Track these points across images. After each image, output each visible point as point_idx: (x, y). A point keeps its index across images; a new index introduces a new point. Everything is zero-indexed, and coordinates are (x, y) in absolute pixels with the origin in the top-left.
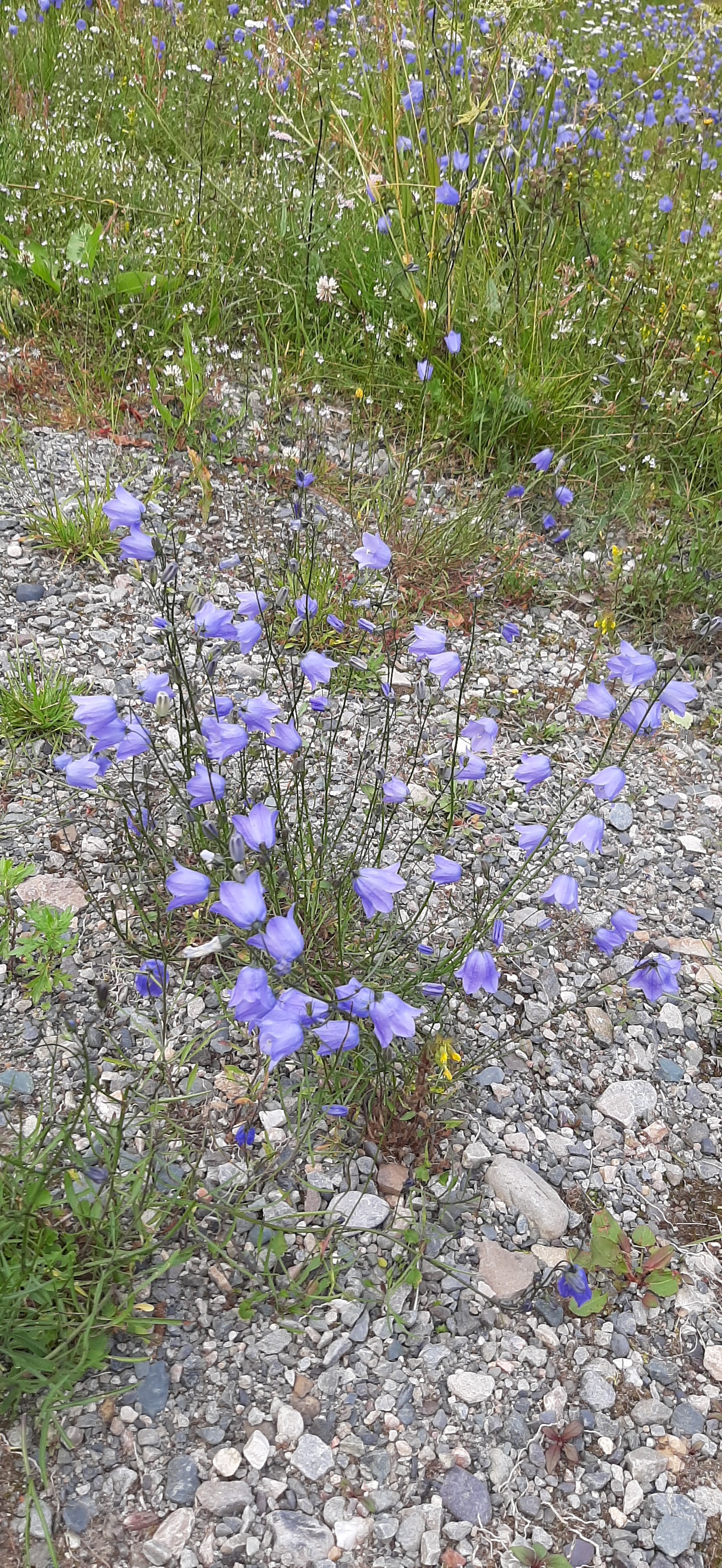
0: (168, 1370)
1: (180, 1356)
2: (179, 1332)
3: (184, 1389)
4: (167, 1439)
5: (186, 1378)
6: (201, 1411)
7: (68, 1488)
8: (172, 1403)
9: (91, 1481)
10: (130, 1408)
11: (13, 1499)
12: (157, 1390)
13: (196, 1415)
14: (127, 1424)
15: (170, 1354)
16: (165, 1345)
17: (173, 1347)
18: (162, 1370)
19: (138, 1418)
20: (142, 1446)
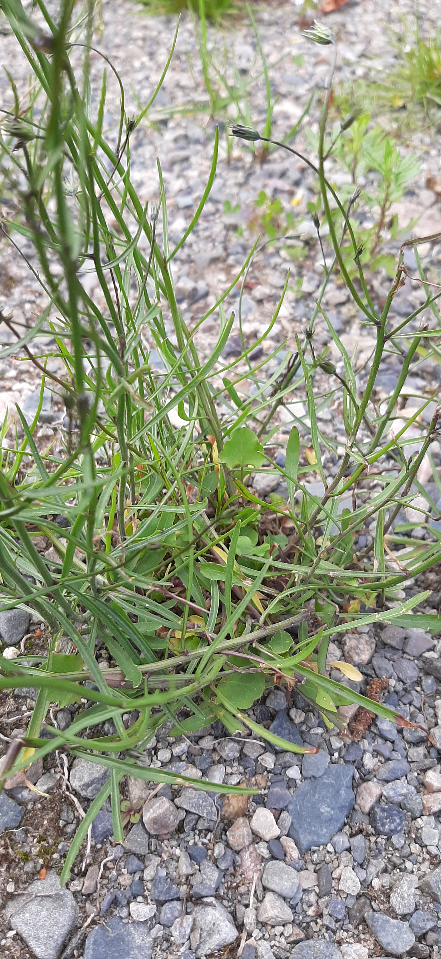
0: (355, 786)
1: (383, 773)
2: (393, 735)
3: (370, 829)
4: (312, 898)
5: (379, 814)
6: (386, 879)
7: (119, 895)
8: (342, 840)
9: (160, 904)
10: (271, 817)
11: (29, 867)
12: (325, 809)
13: (376, 883)
14: (256, 838)
15: (369, 762)
16: (365, 744)
17: (376, 753)
18: (346, 781)
19: (278, 838)
20: (265, 889)
